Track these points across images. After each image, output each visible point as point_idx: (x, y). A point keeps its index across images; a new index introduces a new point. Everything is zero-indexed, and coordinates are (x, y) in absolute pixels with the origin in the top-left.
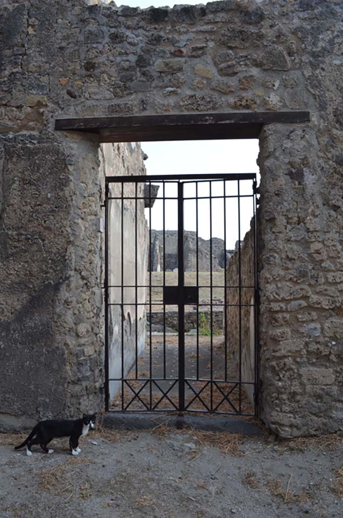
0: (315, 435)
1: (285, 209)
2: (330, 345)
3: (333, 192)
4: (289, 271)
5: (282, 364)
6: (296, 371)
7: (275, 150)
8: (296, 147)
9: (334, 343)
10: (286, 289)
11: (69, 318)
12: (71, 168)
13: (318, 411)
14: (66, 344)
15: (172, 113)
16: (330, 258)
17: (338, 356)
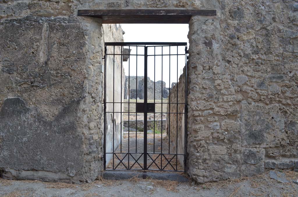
0: (216, 181)
1: (202, 62)
2: (224, 134)
3: (227, 53)
4: (204, 95)
5: (199, 144)
6: (206, 147)
7: (197, 30)
8: (209, 29)
9: (226, 133)
10: (202, 104)
11: (85, 119)
12: (86, 37)
13: (217, 168)
14: (83, 133)
15: (142, 8)
16: (225, 88)
17: (229, 140)
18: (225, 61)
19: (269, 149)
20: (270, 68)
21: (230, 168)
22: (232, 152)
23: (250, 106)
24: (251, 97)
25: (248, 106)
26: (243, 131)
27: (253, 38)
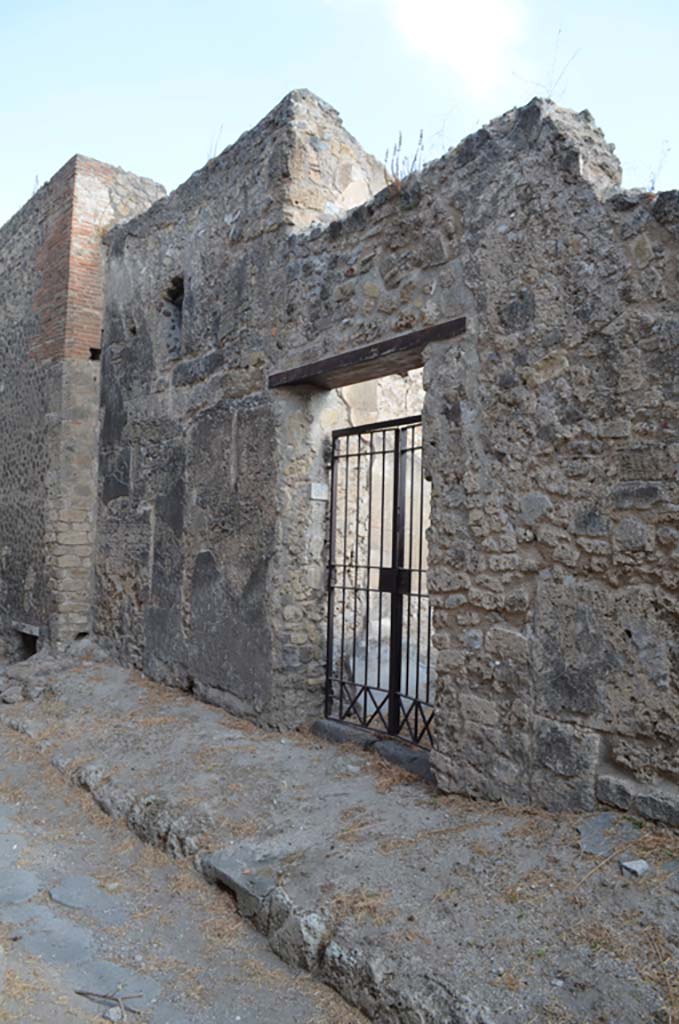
0: (473, 798)
1: (440, 464)
2: (491, 664)
4: (447, 551)
6: (455, 696)
8: (451, 372)
9: (498, 663)
11: (276, 598)
13: (477, 761)
14: (273, 627)
16: (493, 532)
17: (504, 685)
18: (492, 454)
19: (616, 738)
20: (617, 462)
21: (506, 768)
22: (511, 723)
23: (560, 588)
24: (560, 561)
25: (554, 588)
26: (539, 663)
27: (563, 373)
